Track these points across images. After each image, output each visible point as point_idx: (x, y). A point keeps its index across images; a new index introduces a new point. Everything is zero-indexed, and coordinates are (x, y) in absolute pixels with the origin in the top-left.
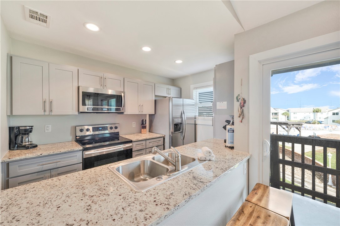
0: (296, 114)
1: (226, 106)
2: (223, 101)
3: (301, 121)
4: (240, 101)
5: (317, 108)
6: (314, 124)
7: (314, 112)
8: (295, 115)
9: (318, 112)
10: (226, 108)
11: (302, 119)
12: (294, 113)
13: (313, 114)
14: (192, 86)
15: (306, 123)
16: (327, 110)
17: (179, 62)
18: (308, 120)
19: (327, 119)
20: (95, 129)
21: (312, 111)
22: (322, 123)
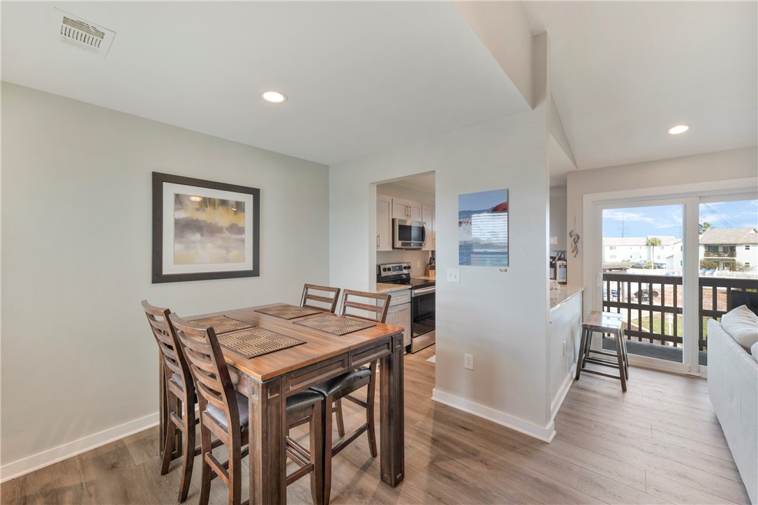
0: (615, 248)
3: (625, 263)
4: (573, 237)
5: (653, 237)
6: (648, 268)
7: (647, 245)
8: (613, 252)
9: (656, 245)
10: (557, 243)
11: (626, 260)
12: (611, 248)
13: (646, 250)
15: (633, 267)
16: (672, 242)
18: (637, 260)
19: (671, 258)
21: (645, 244)
22: (663, 266)
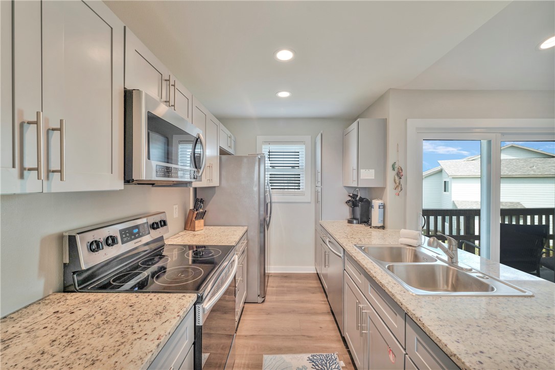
1: (374, 176)
2: (369, 168)
10: (373, 178)
14: (260, 139)
17: (284, 94)
20: (126, 236)
